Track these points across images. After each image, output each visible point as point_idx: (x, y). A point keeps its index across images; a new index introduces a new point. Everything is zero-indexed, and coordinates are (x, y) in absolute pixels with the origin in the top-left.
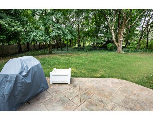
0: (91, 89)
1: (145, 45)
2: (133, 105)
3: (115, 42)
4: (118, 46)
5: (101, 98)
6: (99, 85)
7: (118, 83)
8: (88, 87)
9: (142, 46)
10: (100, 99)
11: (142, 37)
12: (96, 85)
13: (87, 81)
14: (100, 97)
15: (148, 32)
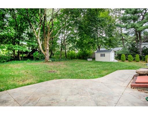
0: (34, 94)
1: (65, 55)
2: (78, 91)
3: (42, 51)
4: (46, 54)
5: (51, 97)
6: (41, 89)
7: (58, 82)
8: (28, 94)
9: (62, 56)
10: (50, 99)
11: (63, 49)
12: (37, 90)
13: (24, 90)
14: (49, 98)
15: (65, 45)
